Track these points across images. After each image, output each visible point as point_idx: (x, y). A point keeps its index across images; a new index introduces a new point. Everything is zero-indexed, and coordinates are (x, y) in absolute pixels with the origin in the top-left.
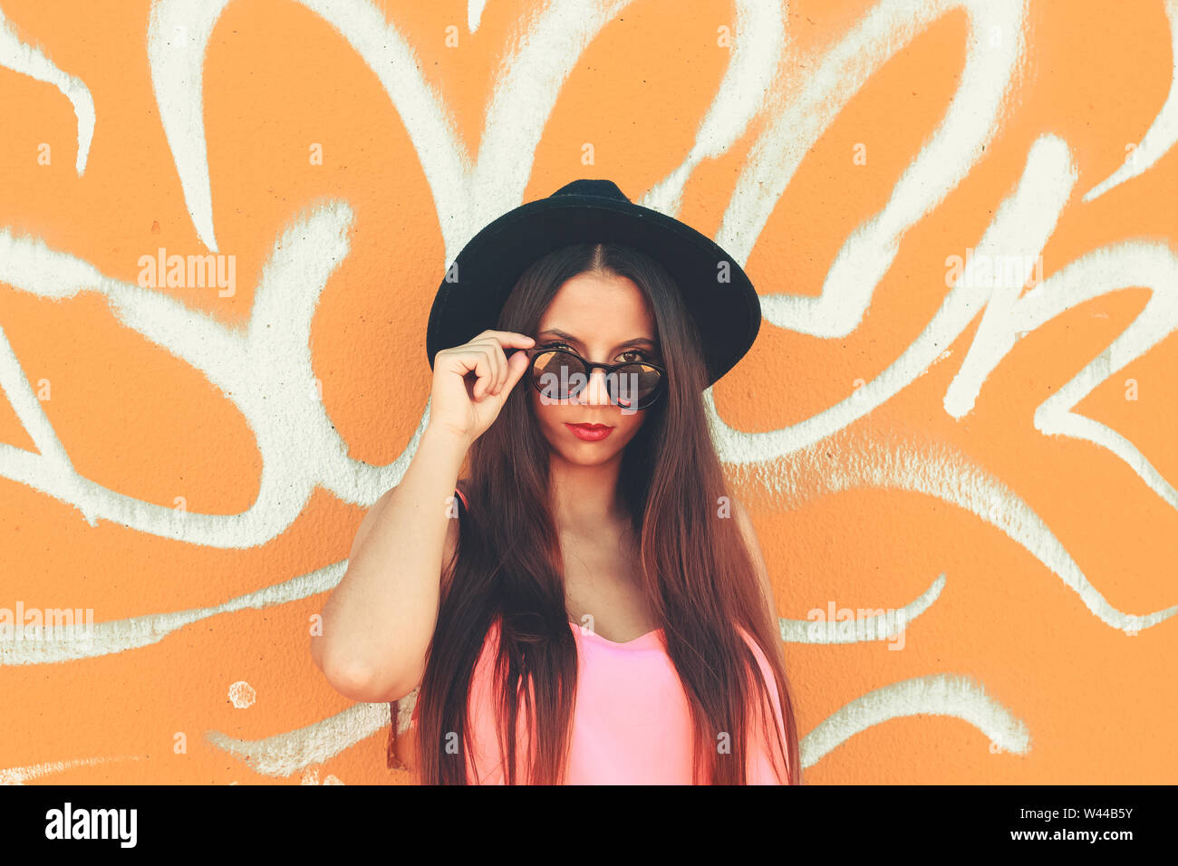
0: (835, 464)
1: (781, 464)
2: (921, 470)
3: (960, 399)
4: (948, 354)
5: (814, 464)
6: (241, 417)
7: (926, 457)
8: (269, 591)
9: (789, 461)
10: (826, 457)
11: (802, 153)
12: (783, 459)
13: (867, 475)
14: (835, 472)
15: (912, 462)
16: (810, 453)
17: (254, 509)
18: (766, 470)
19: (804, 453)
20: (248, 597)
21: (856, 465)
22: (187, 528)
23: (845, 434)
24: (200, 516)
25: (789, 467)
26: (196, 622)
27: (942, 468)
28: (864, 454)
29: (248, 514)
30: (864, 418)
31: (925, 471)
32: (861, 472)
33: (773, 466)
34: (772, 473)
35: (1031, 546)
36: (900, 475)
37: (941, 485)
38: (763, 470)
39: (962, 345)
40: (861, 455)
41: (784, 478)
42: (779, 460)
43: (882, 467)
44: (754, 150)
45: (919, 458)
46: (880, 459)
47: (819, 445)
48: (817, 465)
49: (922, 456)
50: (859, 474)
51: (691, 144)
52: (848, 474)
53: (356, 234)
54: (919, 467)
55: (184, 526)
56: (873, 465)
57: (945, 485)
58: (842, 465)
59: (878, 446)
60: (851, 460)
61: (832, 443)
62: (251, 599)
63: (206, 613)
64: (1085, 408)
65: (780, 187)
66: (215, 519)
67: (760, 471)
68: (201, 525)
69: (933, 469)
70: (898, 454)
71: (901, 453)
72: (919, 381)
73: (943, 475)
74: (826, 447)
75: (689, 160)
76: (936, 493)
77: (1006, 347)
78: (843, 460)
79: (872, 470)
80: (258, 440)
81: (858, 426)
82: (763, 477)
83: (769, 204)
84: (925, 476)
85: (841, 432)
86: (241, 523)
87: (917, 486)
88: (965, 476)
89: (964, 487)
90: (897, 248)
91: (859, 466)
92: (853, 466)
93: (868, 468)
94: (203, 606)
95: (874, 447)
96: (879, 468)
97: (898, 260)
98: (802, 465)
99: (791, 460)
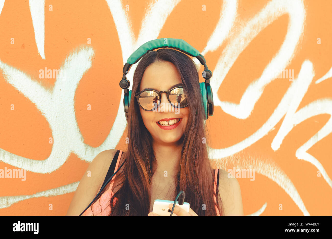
0: (238, 162)
1: (222, 161)
2: (263, 167)
3: (276, 145)
4: (274, 129)
5: (232, 162)
6: (47, 123)
7: (265, 163)
8: (51, 191)
9: (225, 160)
10: (236, 160)
11: (238, 54)
12: (224, 159)
13: (248, 167)
14: (238, 165)
15: (261, 164)
16: (231, 158)
17: (49, 159)
18: (218, 162)
19: (230, 158)
20: (43, 192)
21: (245, 164)
22: (23, 164)
23: (242, 152)
24: (29, 160)
25: (225, 162)
26: (24, 200)
27: (269, 167)
28: (247, 160)
29: (46, 160)
30: (248, 148)
31: (264, 168)
32: (246, 166)
33: (220, 161)
34: (219, 163)
35: (291, 196)
36: (257, 168)
37: (268, 173)
38: (217, 162)
39: (278, 126)
40: (246, 160)
41: (223, 165)
42: (222, 159)
43: (252, 165)
44: (224, 51)
45: (263, 163)
46: (252, 162)
47: (234, 155)
48: (233, 162)
49: (264, 162)
50: (245, 167)
51: (205, 45)
52: (242, 166)
53: (94, 60)
54: (263, 166)
55: (22, 163)
56: (249, 164)
57: (269, 173)
58: (240, 163)
59: (251, 157)
60: (243, 161)
61: (238, 155)
62: (44, 193)
63: (28, 197)
64: (310, 151)
65: (231, 65)
66: (34, 161)
67: (216, 163)
68: (29, 163)
69: (267, 167)
70: (257, 161)
71: (258, 161)
72: (265, 137)
73: (269, 169)
74: (236, 156)
75: (204, 51)
76: (267, 175)
77: (290, 129)
78: (241, 161)
79: (249, 165)
80: (53, 133)
81: (247, 150)
82: (217, 165)
83: (227, 70)
84: (264, 169)
85: (241, 152)
86: (43, 164)
87: (261, 172)
88: (275, 171)
89: (275, 174)
90: (263, 91)
91: (246, 163)
92: (244, 164)
93: (248, 165)
94: (27, 194)
95: (250, 158)
96: (251, 165)
97: (263, 95)
98: (229, 161)
99: (226, 159)
